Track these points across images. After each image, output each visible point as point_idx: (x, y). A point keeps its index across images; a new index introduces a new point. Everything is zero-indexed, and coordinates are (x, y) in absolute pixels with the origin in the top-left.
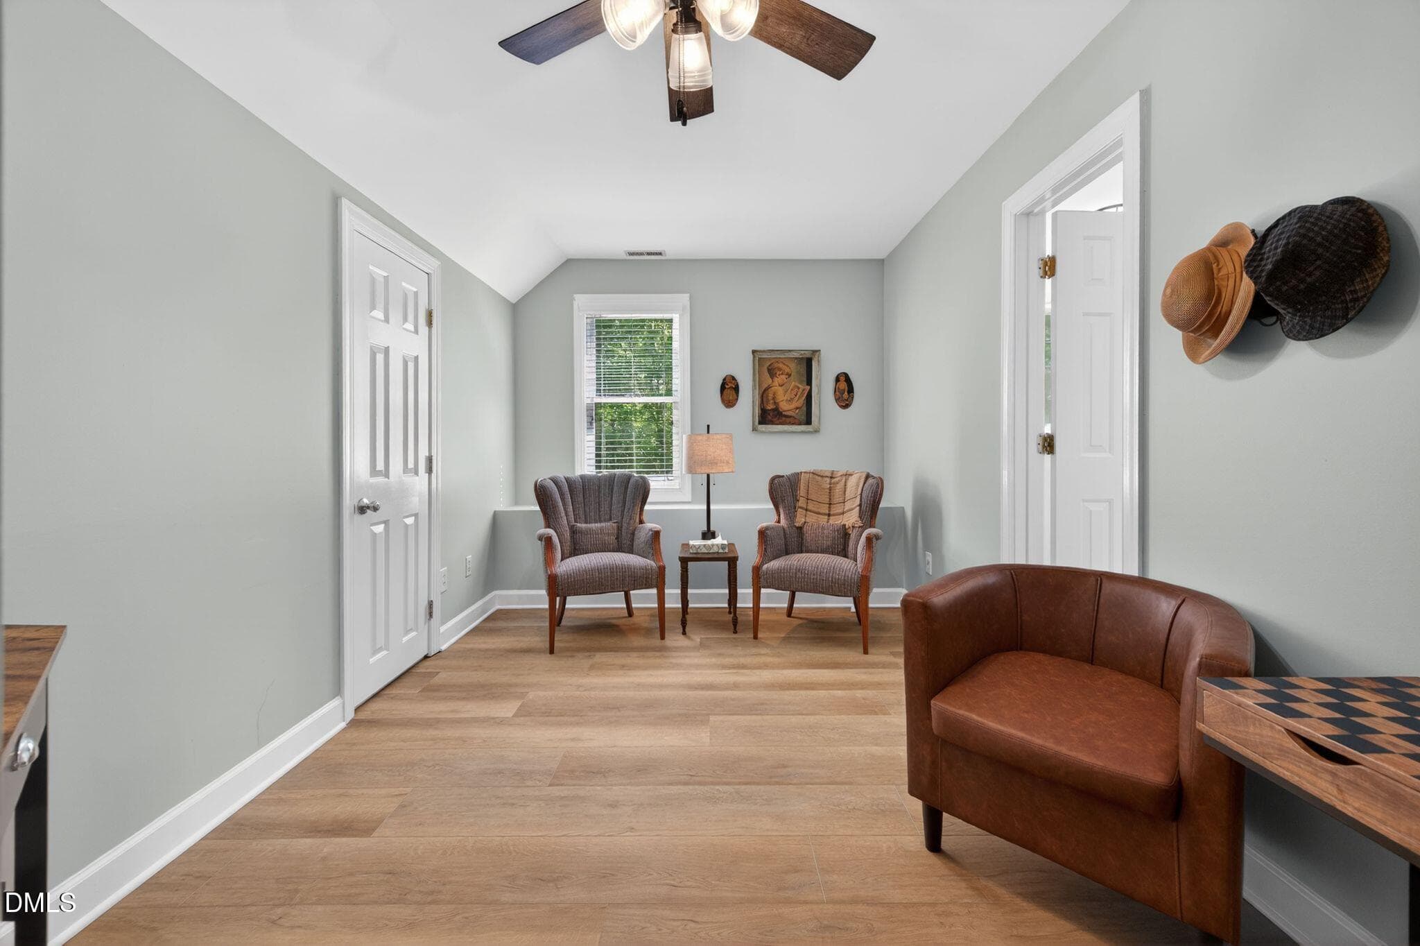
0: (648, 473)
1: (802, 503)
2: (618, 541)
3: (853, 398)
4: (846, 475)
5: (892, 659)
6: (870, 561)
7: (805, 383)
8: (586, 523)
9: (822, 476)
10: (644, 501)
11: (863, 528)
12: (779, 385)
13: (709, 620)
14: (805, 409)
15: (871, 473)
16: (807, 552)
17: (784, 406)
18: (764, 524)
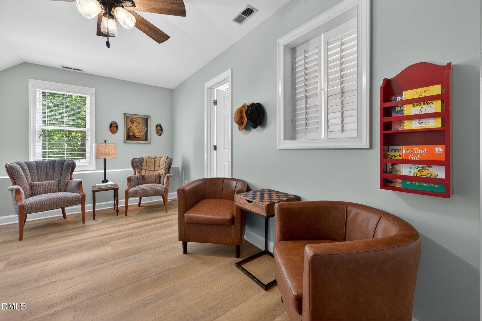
0: (74, 159)
1: (144, 167)
2: (59, 188)
3: (162, 132)
4: (160, 158)
5: (175, 212)
6: (168, 184)
7: (145, 127)
8: (39, 181)
9: (151, 158)
10: (73, 170)
11: (166, 174)
12: (135, 127)
13: (105, 213)
14: (145, 135)
15: (169, 157)
16: (146, 183)
17: (137, 134)
18: (130, 176)
